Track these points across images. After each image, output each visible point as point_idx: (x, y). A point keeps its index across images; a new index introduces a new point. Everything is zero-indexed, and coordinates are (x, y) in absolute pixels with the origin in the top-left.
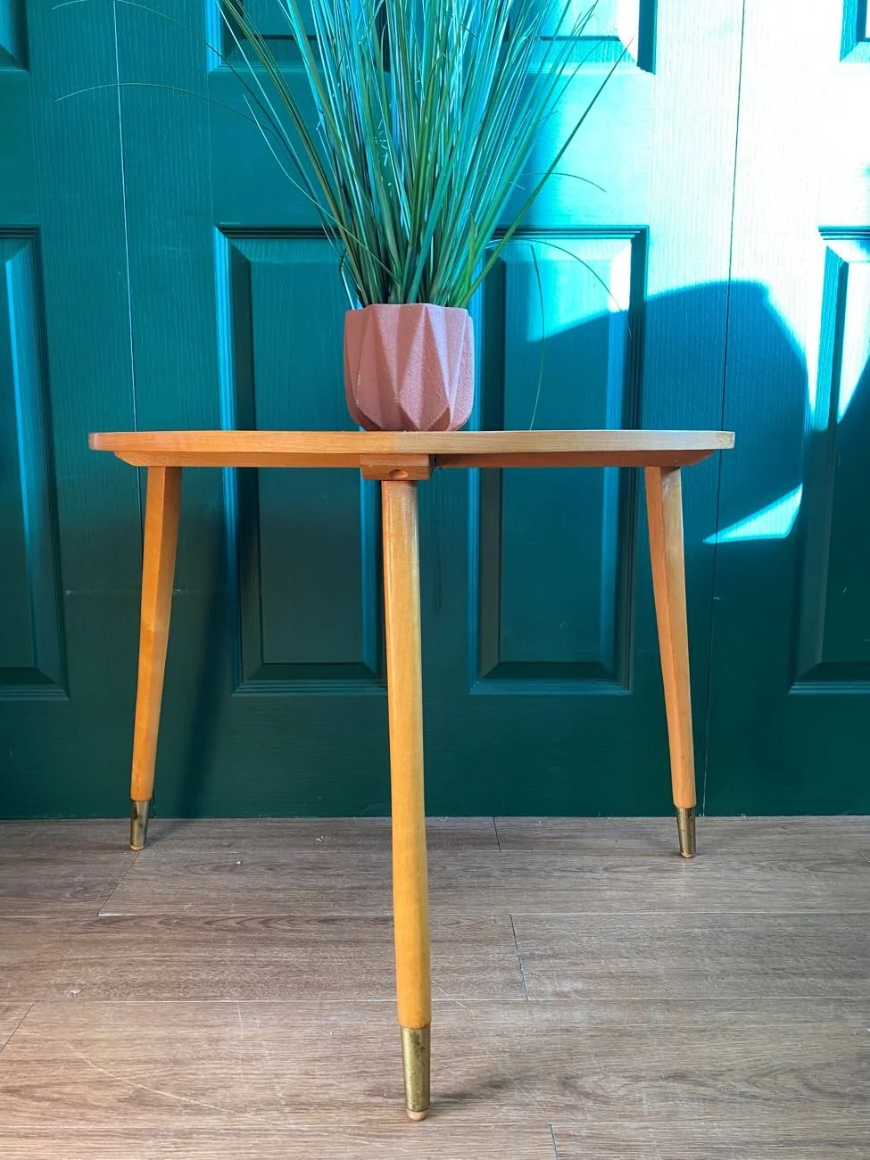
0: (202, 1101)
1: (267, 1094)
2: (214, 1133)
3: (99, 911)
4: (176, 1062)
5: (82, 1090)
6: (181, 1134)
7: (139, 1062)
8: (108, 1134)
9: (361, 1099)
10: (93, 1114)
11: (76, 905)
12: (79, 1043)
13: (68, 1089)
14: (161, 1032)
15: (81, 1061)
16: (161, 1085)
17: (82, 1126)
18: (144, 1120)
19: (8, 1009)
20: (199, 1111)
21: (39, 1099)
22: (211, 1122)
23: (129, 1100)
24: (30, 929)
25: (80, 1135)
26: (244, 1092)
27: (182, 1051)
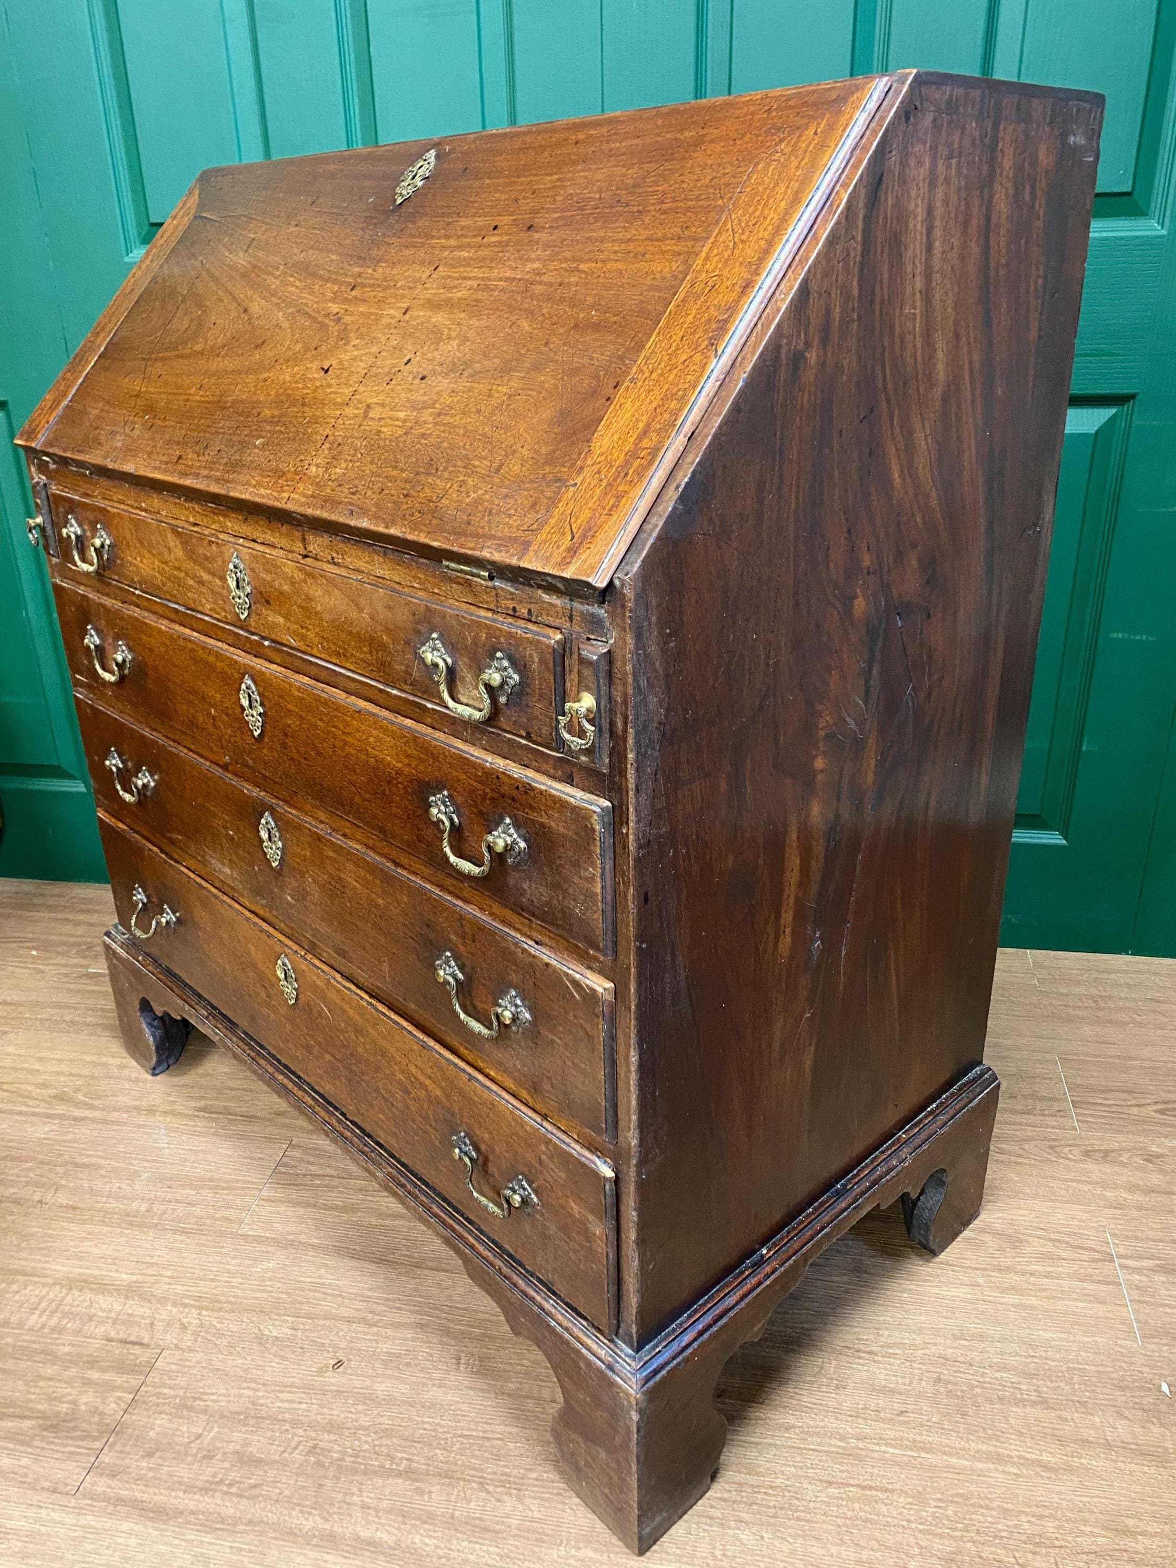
0: (96, 1102)
1: (137, 1103)
2: (95, 1121)
3: (88, 966)
4: (93, 1077)
5: (30, 1088)
6: (76, 1119)
7: (71, 1075)
8: (35, 1114)
9: (191, 1112)
10: (31, 1103)
11: (76, 961)
12: (40, 1059)
13: (22, 1086)
14: (94, 1058)
15: (38, 1071)
16: (77, 1090)
17: (24, 1108)
18: (60, 1109)
19: (6, 1032)
20: (92, 1107)
21: (6, 1091)
22: (97, 1114)
23: (55, 1097)
24: (39, 976)
25: (20, 1113)
26: (124, 1100)
27: (98, 1071)
